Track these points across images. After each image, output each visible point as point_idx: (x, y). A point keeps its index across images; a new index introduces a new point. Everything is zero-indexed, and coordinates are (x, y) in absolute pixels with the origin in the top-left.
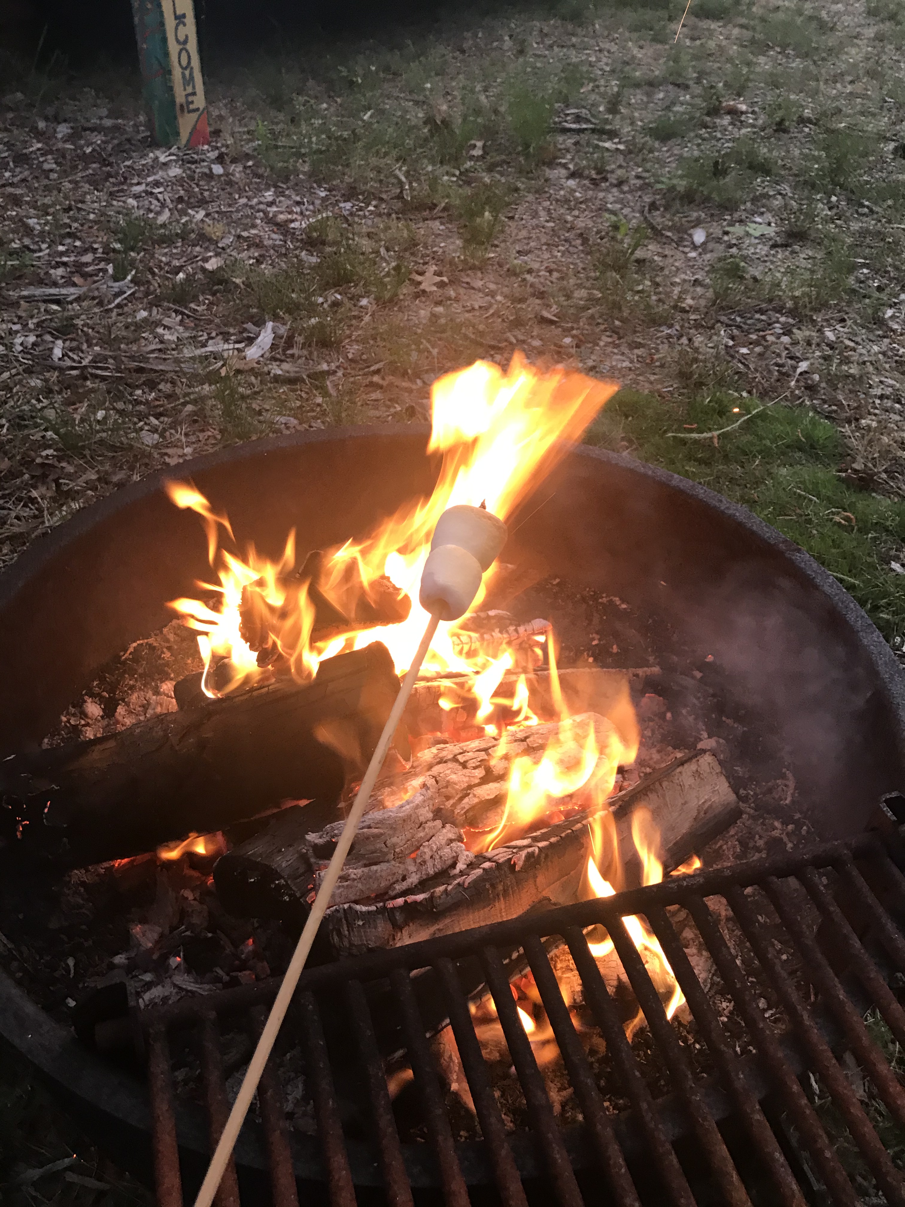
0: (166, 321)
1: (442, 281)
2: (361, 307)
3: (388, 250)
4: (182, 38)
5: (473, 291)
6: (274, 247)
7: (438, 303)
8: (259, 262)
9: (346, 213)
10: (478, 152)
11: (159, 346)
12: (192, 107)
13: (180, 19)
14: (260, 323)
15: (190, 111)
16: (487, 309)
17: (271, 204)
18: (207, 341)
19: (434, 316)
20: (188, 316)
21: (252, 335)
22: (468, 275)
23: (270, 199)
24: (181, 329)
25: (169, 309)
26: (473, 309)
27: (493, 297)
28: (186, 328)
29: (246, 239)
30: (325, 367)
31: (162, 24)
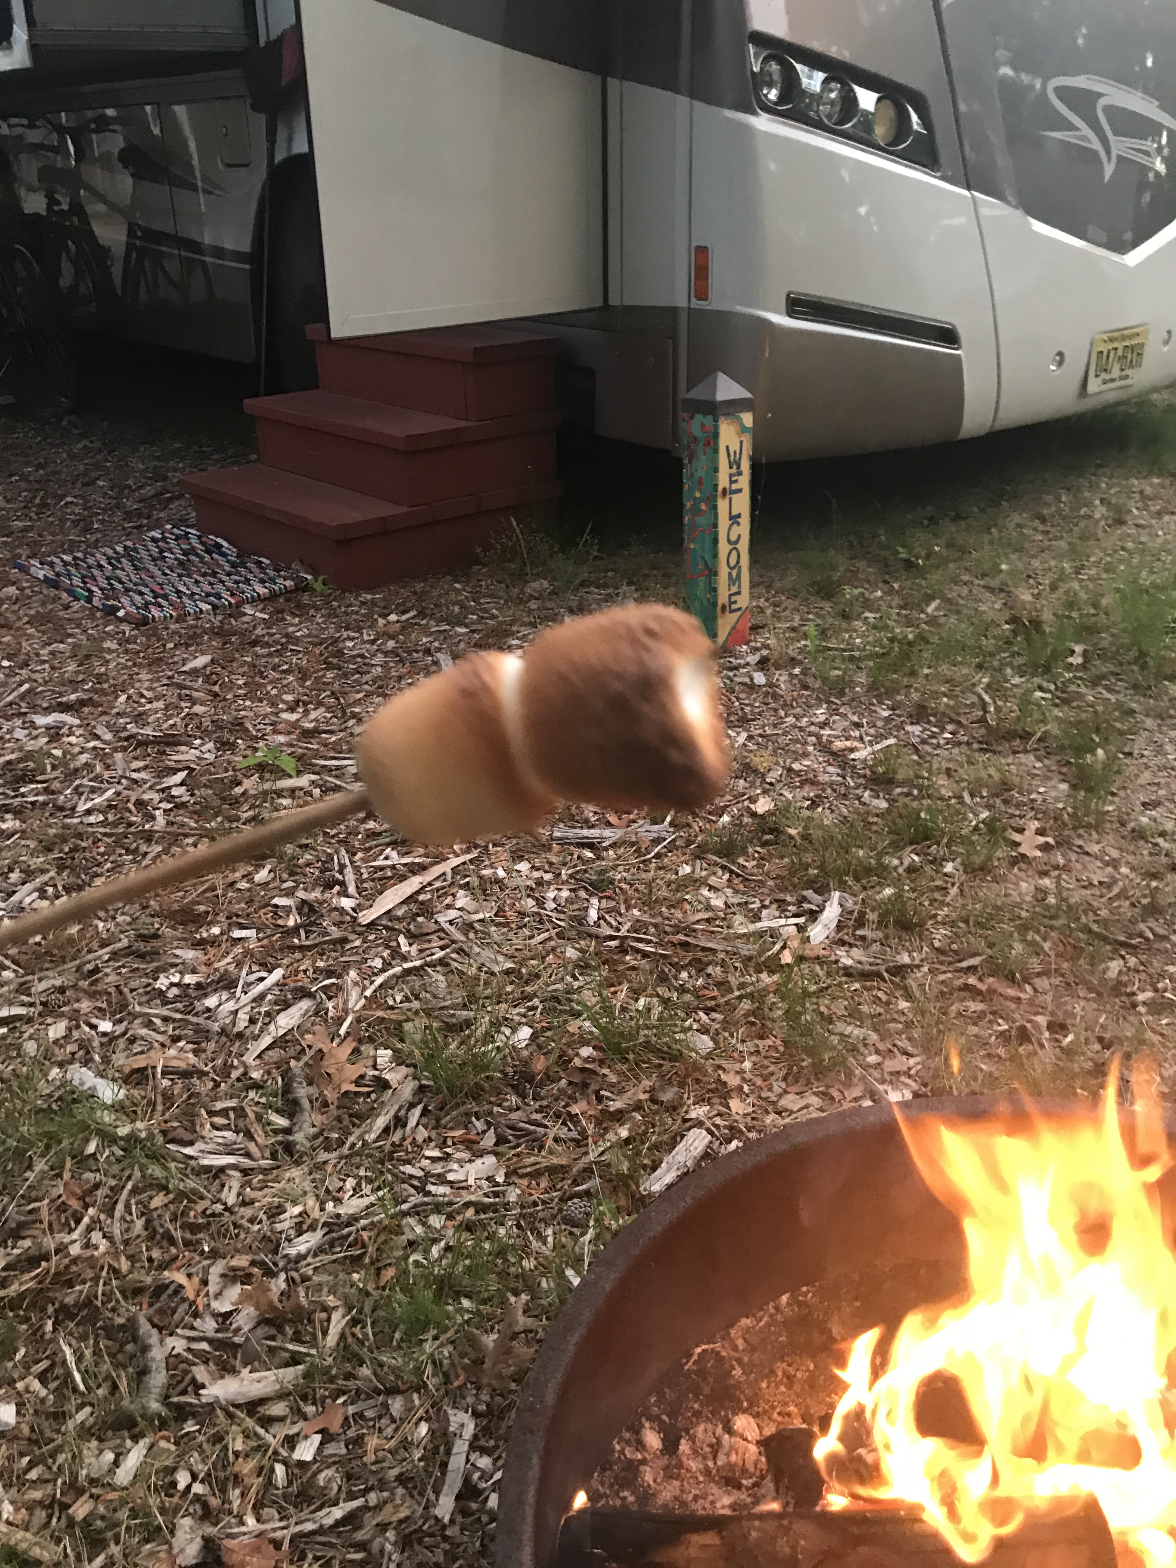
0: (713, 881)
1: (1047, 843)
2: (946, 875)
3: (972, 796)
4: (733, 538)
5: (1087, 858)
6: (831, 784)
7: (1044, 874)
8: (814, 804)
9: (915, 740)
10: (1076, 660)
11: (706, 915)
12: (734, 607)
13: (734, 519)
14: (823, 890)
15: (731, 611)
16: (1109, 886)
17: (824, 725)
18: (760, 910)
19: (1041, 894)
20: (738, 875)
21: (815, 908)
22: (1080, 836)
23: (822, 718)
24: (729, 891)
25: (716, 864)
26: (1091, 884)
27: (1115, 868)
28: (736, 892)
29: (798, 773)
30: (905, 959)
31: (715, 525)
